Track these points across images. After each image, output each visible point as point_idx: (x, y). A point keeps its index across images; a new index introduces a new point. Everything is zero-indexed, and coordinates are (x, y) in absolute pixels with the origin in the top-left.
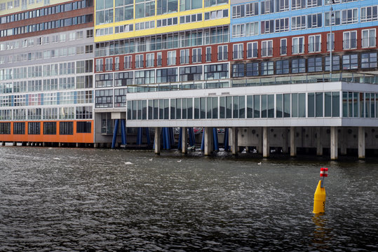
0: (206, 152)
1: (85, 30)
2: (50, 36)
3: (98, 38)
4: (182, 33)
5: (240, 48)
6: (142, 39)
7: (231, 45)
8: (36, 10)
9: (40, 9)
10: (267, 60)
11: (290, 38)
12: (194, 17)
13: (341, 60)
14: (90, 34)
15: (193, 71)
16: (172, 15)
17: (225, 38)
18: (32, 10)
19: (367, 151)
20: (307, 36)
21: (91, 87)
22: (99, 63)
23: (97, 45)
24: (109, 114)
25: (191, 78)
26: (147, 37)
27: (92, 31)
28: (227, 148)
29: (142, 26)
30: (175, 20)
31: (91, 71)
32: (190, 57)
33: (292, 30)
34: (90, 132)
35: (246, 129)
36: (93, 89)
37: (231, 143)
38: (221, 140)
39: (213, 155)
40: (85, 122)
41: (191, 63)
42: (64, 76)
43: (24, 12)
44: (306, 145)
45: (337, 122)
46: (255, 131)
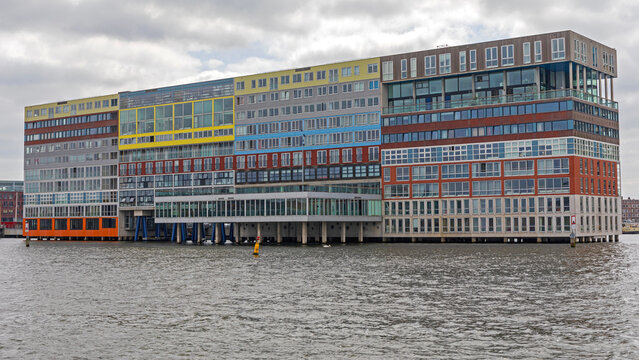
0: (216, 241)
1: (110, 139)
2: (77, 142)
3: (122, 147)
4: (195, 145)
5: (242, 160)
6: (162, 149)
7: (235, 157)
8: (63, 118)
9: (66, 118)
10: (264, 170)
11: (279, 154)
12: (205, 133)
13: (316, 171)
14: (115, 142)
15: (205, 177)
16: (187, 130)
17: (231, 151)
18: (59, 119)
19: (346, 238)
20: (292, 153)
21: (116, 188)
22: (123, 167)
23: (121, 152)
24: (132, 212)
25: (203, 182)
26: (167, 148)
27: (116, 140)
28: (233, 239)
29: (162, 138)
30: (190, 134)
31: (115, 174)
32: (203, 165)
33: (282, 147)
34: (114, 227)
35: (247, 224)
36: (117, 190)
37: (235, 235)
38: (227, 233)
39: (221, 243)
40: (110, 219)
41: (203, 170)
42: (89, 179)
43: (51, 120)
44: (292, 235)
45: (304, 219)
46: (253, 225)
